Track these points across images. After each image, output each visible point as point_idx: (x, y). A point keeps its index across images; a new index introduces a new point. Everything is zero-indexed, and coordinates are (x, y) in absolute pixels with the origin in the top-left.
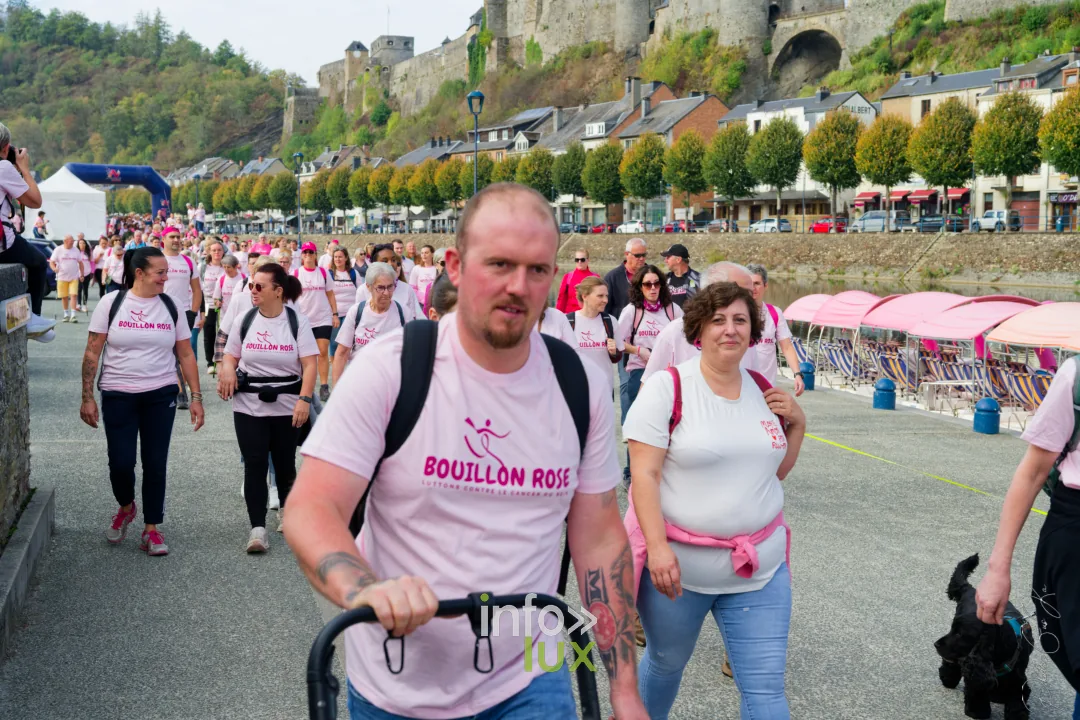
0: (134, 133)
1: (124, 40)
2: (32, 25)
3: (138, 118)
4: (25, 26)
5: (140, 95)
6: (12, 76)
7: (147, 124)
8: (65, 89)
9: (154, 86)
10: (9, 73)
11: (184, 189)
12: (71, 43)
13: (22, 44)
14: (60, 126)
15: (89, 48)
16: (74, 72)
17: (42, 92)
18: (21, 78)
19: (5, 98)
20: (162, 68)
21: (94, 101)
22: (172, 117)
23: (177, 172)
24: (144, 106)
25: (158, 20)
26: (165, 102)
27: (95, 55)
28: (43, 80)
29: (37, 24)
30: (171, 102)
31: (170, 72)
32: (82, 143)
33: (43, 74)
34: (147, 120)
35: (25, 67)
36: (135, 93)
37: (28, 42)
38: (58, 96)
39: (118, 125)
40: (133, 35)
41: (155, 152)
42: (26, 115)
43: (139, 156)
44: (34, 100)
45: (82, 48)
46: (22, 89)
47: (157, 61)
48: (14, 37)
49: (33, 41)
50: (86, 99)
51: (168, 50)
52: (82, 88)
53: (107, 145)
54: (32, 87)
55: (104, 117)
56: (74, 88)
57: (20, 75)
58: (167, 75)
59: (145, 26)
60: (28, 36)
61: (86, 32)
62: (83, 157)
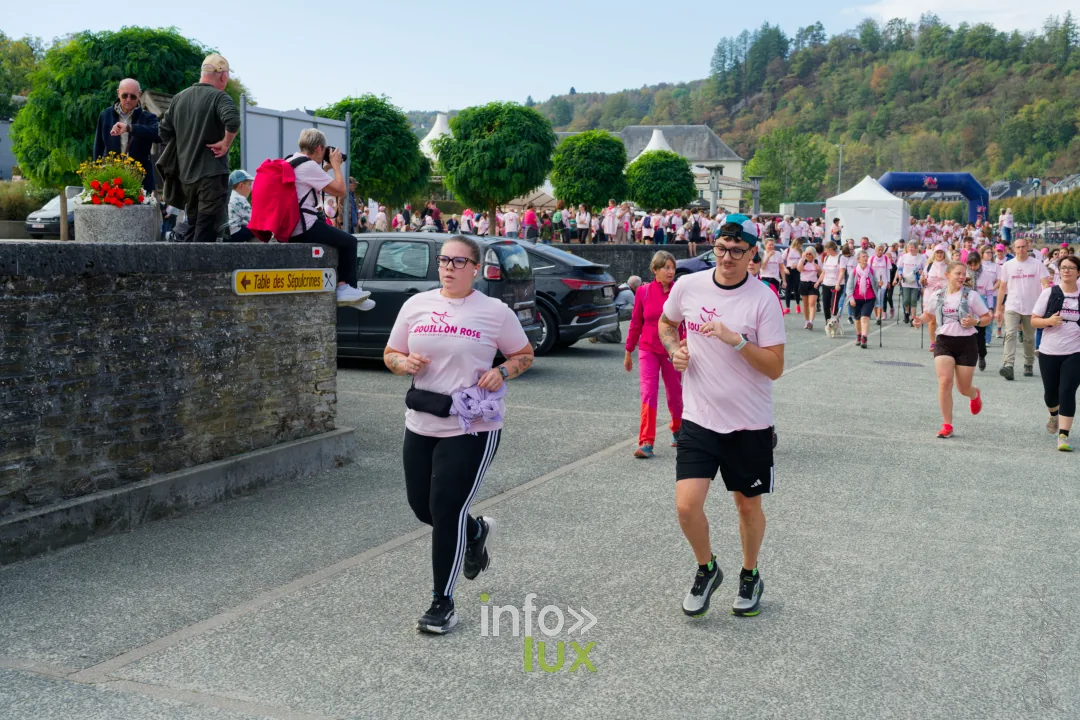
0: (1033, 141)
1: (1031, 47)
2: (940, 41)
3: (1038, 125)
4: (933, 43)
5: (1039, 103)
6: (917, 92)
7: (1046, 132)
8: (967, 101)
9: (1058, 92)
10: (915, 89)
11: (1068, 197)
12: (977, 56)
13: (930, 60)
14: (958, 138)
15: (994, 57)
16: (977, 83)
17: (944, 106)
18: (926, 93)
19: (909, 114)
20: (1068, 72)
21: (994, 111)
22: (1074, 121)
23: (1067, 180)
24: (1044, 113)
25: (1068, 23)
26: (1066, 107)
27: (1000, 65)
28: (947, 94)
29: (946, 40)
30: (1074, 107)
31: (1075, 76)
32: (978, 154)
33: (947, 88)
34: (1047, 127)
35: (930, 83)
36: (1036, 100)
37: (936, 58)
38: (960, 109)
39: (1017, 133)
40: (1041, 41)
41: (1052, 160)
42: (928, 129)
43: (1036, 164)
44: (937, 114)
45: (987, 58)
46: (926, 104)
47: (1063, 66)
48: (923, 54)
49: (941, 56)
50: (987, 109)
51: (1075, 54)
52: (984, 99)
53: (1004, 155)
54: (936, 102)
55: (1004, 125)
56: (975, 100)
57: (925, 91)
58: (1073, 79)
59: (1053, 31)
60: (936, 52)
61: (994, 42)
62: (979, 167)
